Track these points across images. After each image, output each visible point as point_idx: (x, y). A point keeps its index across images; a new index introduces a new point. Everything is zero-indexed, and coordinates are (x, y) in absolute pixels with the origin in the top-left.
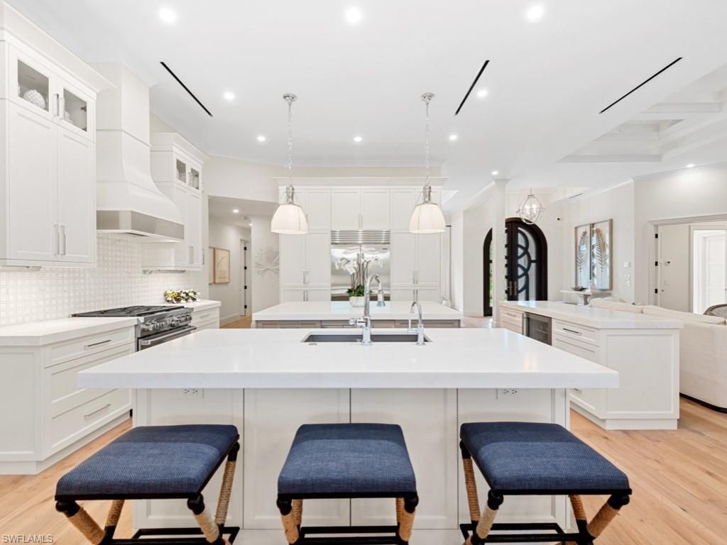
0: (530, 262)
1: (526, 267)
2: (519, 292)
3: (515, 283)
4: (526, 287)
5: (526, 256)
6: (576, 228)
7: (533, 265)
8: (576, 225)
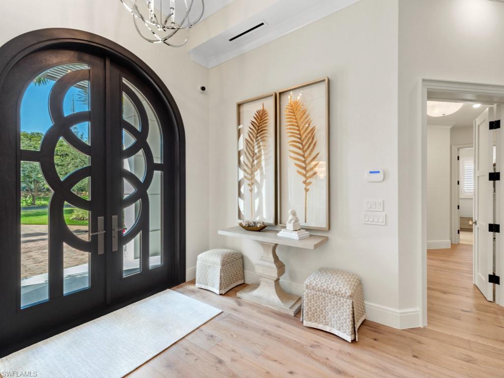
0: (151, 167)
1: (141, 178)
2: (123, 240)
3: (115, 217)
4: (143, 225)
5: (141, 152)
6: (239, 105)
7: (157, 174)
8: (240, 100)
